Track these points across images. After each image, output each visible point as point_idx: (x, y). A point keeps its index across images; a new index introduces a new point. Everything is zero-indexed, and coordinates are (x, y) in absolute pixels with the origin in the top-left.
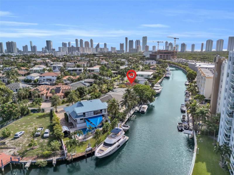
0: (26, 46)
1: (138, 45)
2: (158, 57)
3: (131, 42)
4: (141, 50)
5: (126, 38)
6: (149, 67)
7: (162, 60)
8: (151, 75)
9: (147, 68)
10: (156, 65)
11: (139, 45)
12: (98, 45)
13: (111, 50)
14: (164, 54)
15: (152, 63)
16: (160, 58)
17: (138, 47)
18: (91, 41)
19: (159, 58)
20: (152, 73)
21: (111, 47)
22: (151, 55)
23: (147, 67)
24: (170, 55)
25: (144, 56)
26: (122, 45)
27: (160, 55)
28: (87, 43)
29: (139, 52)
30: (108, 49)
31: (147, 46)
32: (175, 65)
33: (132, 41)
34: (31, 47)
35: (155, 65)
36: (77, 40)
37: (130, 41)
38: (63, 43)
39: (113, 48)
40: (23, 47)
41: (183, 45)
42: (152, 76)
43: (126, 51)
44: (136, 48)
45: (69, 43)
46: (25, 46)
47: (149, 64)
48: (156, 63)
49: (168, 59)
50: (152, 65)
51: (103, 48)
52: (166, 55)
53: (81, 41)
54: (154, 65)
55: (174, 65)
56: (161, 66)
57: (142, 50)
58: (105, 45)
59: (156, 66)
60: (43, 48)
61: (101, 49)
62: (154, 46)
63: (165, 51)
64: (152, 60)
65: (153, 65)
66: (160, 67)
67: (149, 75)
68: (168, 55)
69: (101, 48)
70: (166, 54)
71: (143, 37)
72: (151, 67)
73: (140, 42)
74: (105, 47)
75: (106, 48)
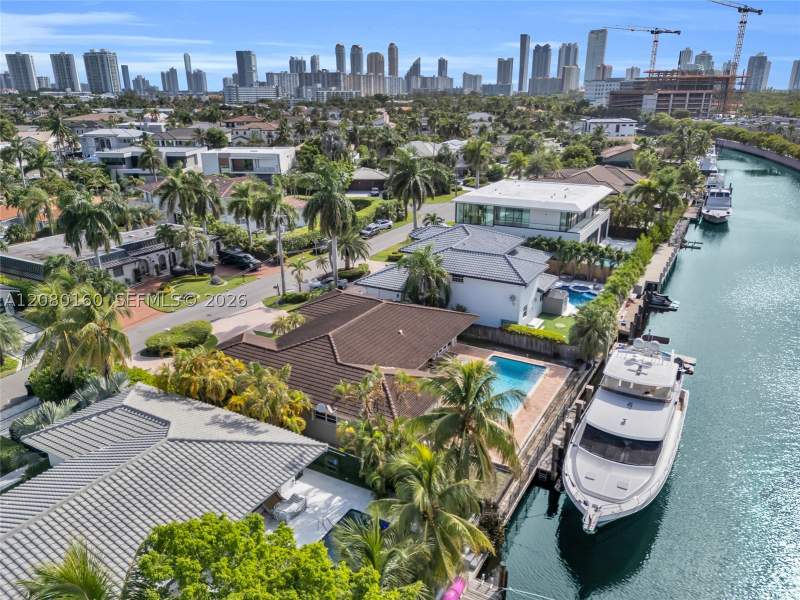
0: (173, 72)
1: (567, 63)
2: (649, 103)
3: (543, 53)
4: (579, 83)
5: (524, 39)
6: (596, 151)
7: (666, 117)
8: (596, 207)
9: (579, 154)
10: (636, 142)
11: (575, 64)
12: (416, 67)
13: (464, 84)
14: (681, 88)
15: (618, 130)
16: (657, 111)
17: (565, 73)
18: (392, 50)
19: (654, 107)
20: (601, 192)
21: (465, 75)
22: (614, 96)
23: (579, 146)
24: (708, 95)
25: (585, 103)
26: (504, 67)
27: (660, 95)
28: (375, 59)
29: (571, 91)
30: (451, 80)
31: (604, 67)
32: (744, 141)
33: (547, 48)
34: (188, 74)
35: (632, 139)
36: (343, 47)
37: (538, 47)
38: (292, 58)
39: (470, 79)
40: (163, 74)
41: (759, 64)
42: (603, 215)
43: (520, 88)
44: (560, 77)
45: (314, 61)
46: (168, 73)
47: (599, 131)
48: (638, 131)
49: (698, 115)
50: (613, 138)
51: (433, 78)
52: (688, 92)
53: (356, 51)
54: (624, 139)
55: (736, 144)
56: (664, 143)
57: (581, 83)
58: (442, 64)
59: (635, 147)
60: (225, 80)
61: (424, 80)
62: (632, 70)
63: (688, 76)
64: (618, 117)
65: (620, 138)
66: (661, 150)
67: (569, 215)
68: (700, 95)
69: (426, 75)
70: (690, 88)
71: (592, 32)
72: (607, 153)
73: (576, 51)
74: (440, 73)
75: (446, 77)
